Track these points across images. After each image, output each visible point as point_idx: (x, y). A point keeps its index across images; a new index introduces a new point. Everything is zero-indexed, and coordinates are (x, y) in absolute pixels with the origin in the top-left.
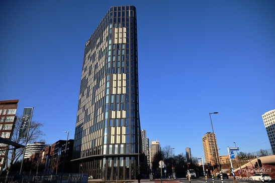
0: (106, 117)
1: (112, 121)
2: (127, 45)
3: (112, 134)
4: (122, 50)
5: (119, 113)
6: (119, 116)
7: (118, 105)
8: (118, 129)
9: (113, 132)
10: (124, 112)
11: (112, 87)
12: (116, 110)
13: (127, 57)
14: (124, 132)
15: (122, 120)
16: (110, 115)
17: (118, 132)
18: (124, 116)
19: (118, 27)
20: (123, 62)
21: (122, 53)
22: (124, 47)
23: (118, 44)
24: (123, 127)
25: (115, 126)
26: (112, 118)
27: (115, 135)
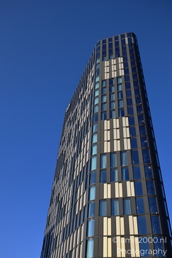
0: (93, 197)
1: (104, 206)
2: (126, 77)
3: (105, 234)
4: (118, 85)
5: (118, 187)
6: (119, 194)
7: (116, 172)
8: (120, 221)
9: (107, 230)
10: (130, 186)
11: (104, 141)
12: (112, 181)
13: (128, 93)
14: (134, 229)
15: (128, 203)
16: (100, 192)
17: (120, 230)
18: (131, 192)
19: (110, 59)
20: (121, 102)
21: (118, 89)
22: (121, 81)
23: (111, 80)
24: (130, 217)
25: (112, 215)
26: (105, 197)
27: (114, 235)
